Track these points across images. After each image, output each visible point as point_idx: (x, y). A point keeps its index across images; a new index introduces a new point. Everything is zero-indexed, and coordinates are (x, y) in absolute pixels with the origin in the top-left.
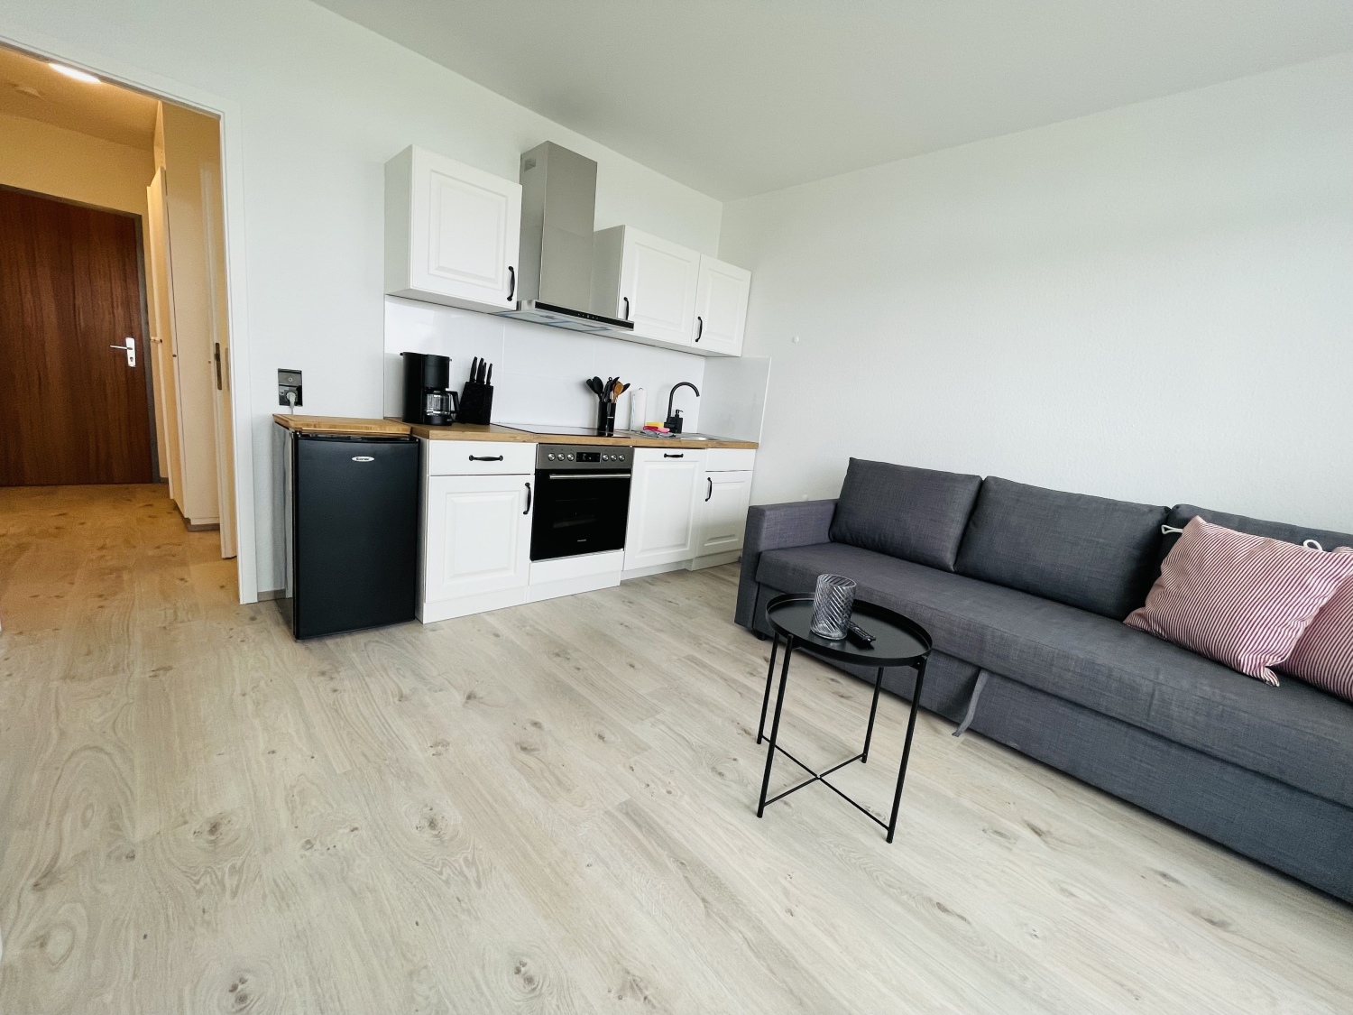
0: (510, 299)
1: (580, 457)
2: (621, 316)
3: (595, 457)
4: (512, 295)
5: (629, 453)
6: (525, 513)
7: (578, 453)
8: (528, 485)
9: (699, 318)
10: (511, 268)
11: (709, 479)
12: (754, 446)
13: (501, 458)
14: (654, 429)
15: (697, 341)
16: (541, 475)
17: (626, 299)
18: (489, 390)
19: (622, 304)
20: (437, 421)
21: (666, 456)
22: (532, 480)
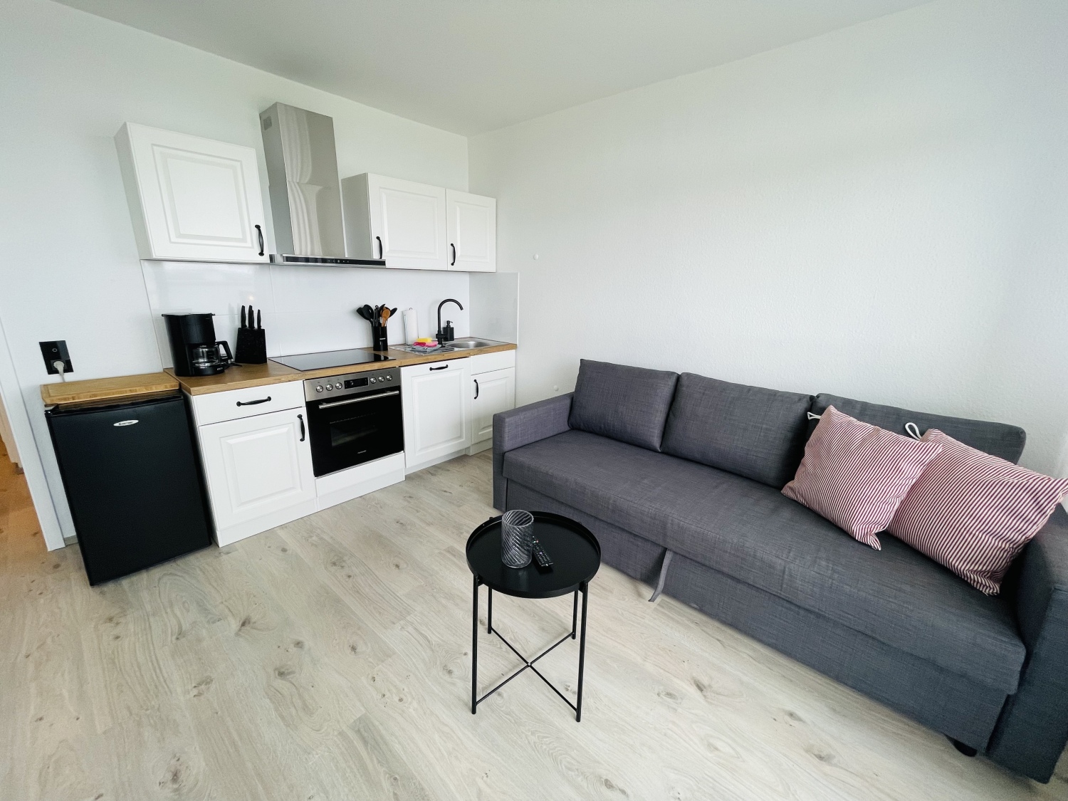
0: (261, 254)
1: (348, 384)
2: (376, 257)
3: (363, 382)
4: (262, 251)
5: (396, 373)
6: (302, 440)
7: (345, 382)
8: (300, 417)
9: (452, 245)
10: (258, 227)
11: (475, 381)
12: (512, 346)
13: (269, 399)
14: (422, 344)
15: (452, 264)
16: (312, 406)
17: (378, 238)
18: (261, 333)
19: (375, 243)
20: (209, 372)
21: (431, 369)
22: (304, 412)
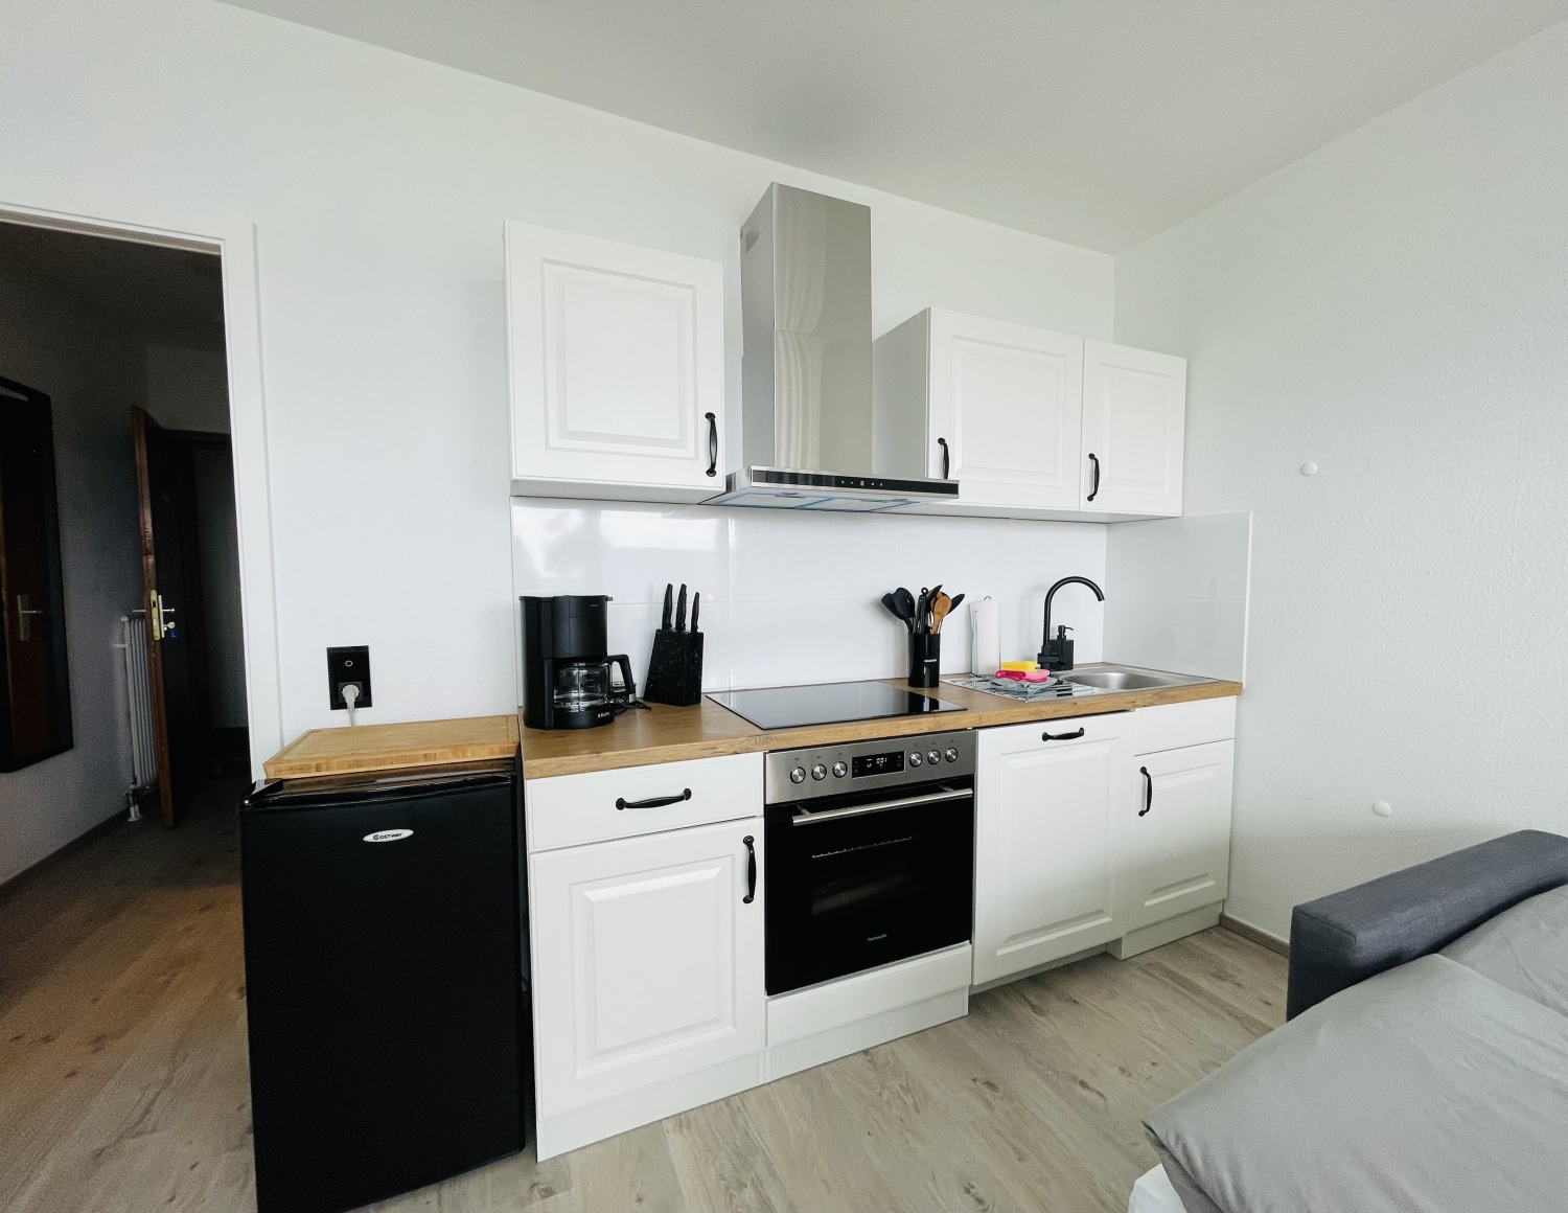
0: (711, 472)
1: (861, 766)
2: (934, 474)
3: (895, 761)
4: (713, 465)
5: (965, 743)
6: (748, 900)
8: (749, 842)
9: (1092, 456)
10: (710, 416)
11: (1144, 770)
12: (1233, 688)
13: (687, 794)
14: (1018, 675)
15: (1090, 498)
16: (777, 816)
17: (941, 441)
18: (696, 639)
19: (935, 452)
20: (584, 721)
21: (1046, 737)
